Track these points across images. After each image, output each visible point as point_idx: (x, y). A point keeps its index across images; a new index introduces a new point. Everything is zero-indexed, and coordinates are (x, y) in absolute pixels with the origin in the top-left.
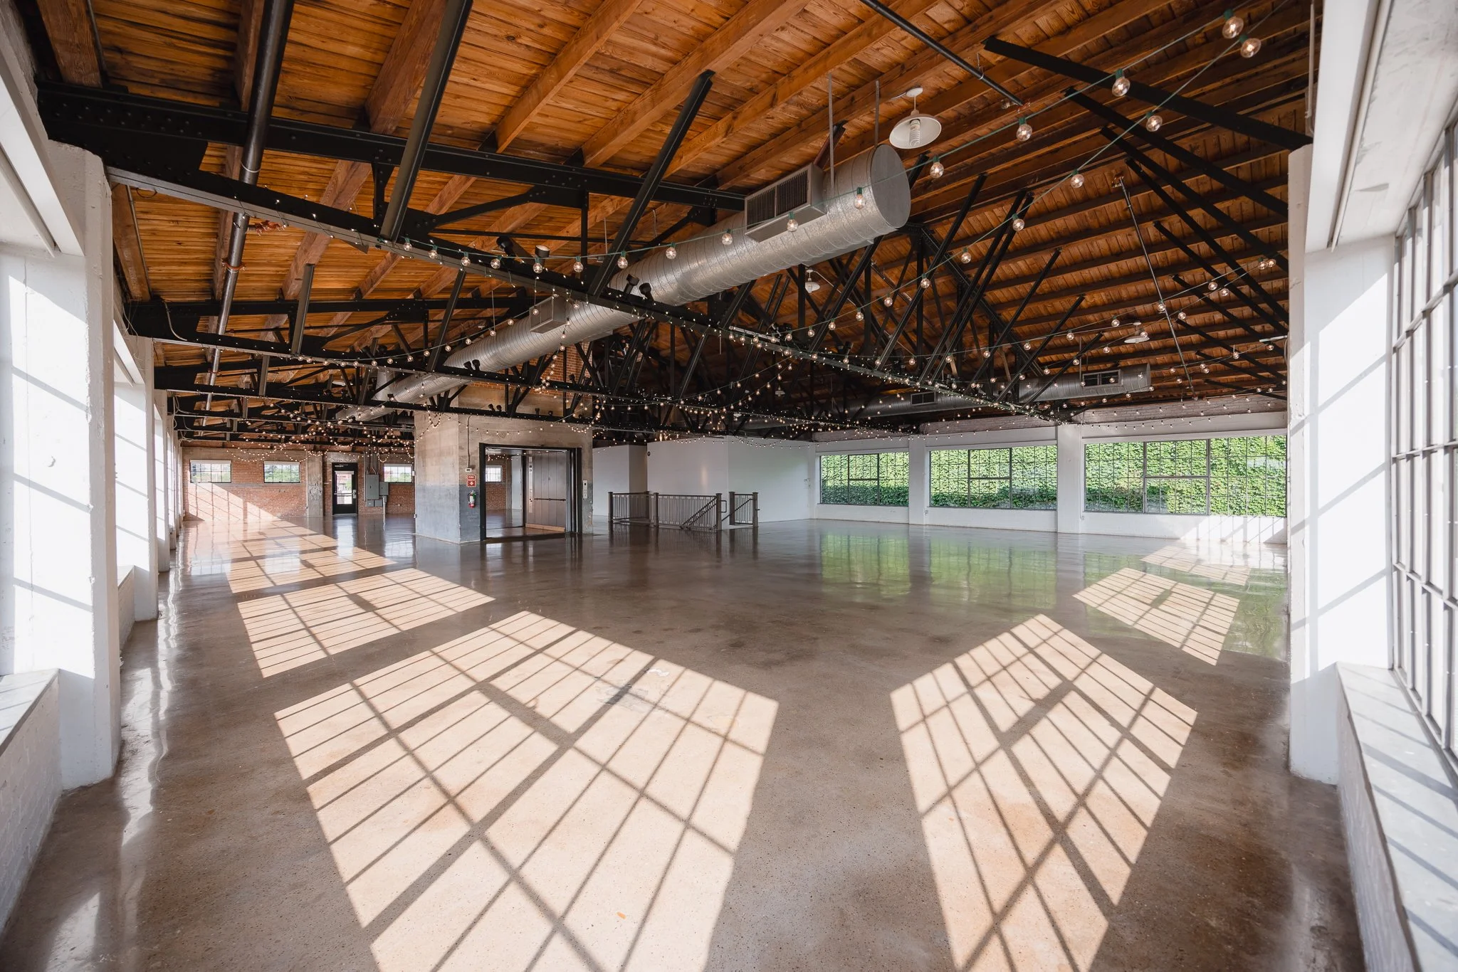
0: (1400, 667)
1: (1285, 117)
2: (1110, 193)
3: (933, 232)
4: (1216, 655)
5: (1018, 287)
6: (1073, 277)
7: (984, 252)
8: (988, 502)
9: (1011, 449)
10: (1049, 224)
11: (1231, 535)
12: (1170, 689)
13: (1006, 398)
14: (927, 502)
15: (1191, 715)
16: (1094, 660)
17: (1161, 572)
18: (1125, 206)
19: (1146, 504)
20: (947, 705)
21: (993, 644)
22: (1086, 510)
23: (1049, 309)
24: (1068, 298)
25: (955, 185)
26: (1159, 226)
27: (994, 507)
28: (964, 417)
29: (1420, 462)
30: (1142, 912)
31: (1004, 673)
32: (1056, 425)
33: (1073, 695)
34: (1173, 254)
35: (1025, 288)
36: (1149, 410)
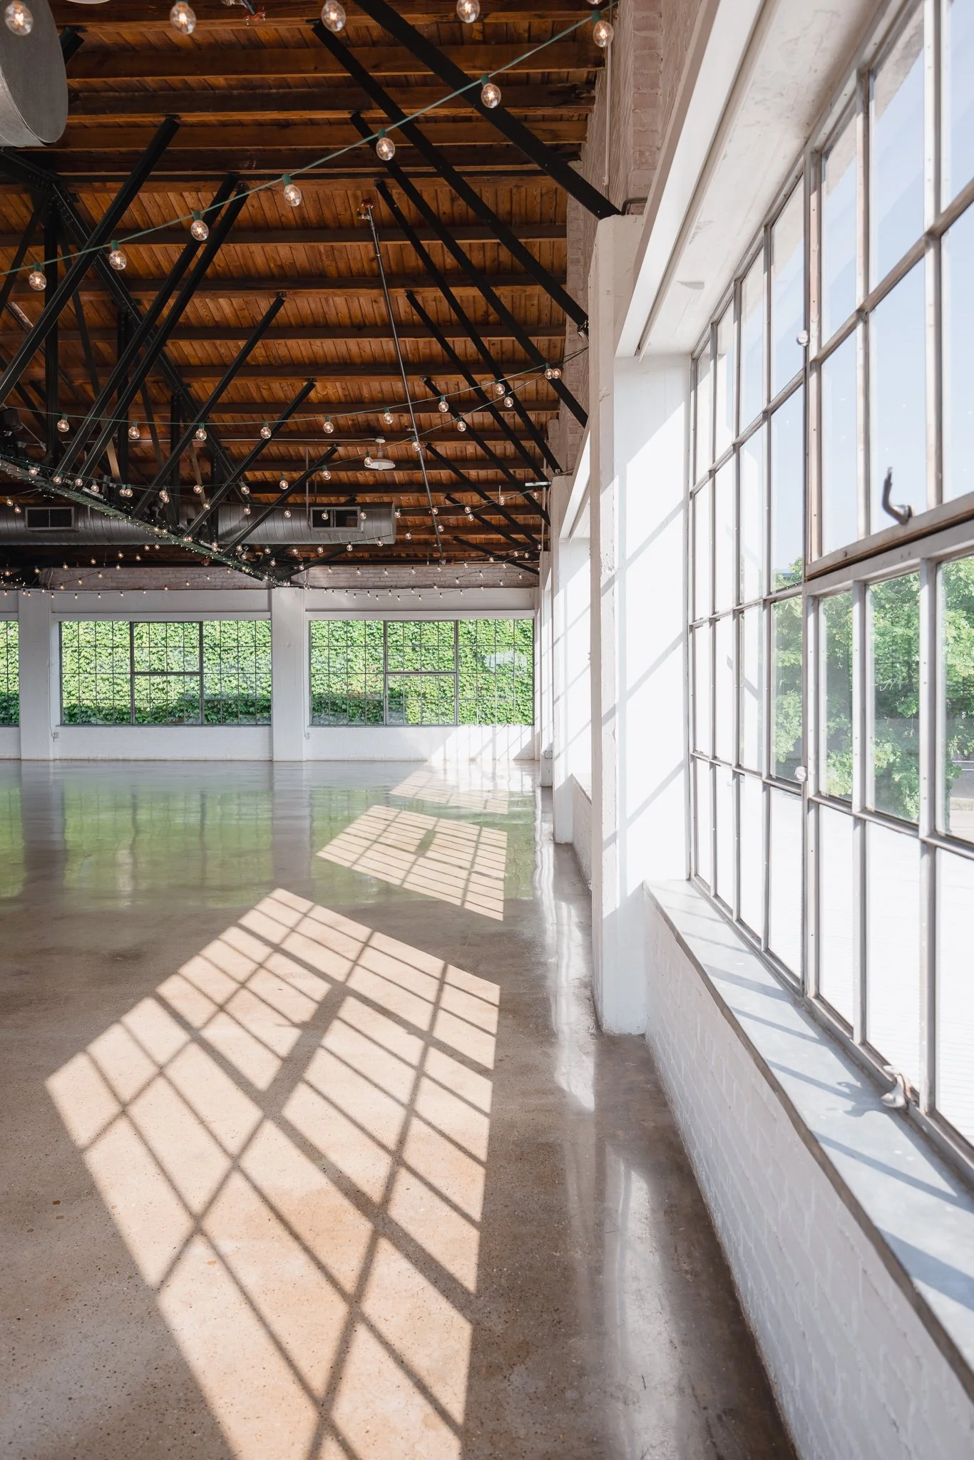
0: (696, 875)
1: (547, 194)
2: (353, 226)
3: (75, 198)
4: (500, 906)
5: (218, 342)
6: (299, 348)
7: (167, 267)
8: (164, 716)
9: (201, 624)
10: (269, 247)
11: (480, 754)
12: (462, 961)
13: (198, 535)
14: (56, 717)
15: (493, 992)
16: (366, 944)
17: (416, 806)
18: (372, 254)
19: (386, 714)
20: (161, 1071)
21: (215, 950)
22: (312, 724)
23: (265, 393)
24: (291, 381)
25: (122, 119)
26: (411, 297)
27: (175, 724)
28: (128, 563)
29: (726, 626)
30: (503, 1281)
31: (244, 993)
32: (270, 587)
33: (351, 1002)
34: (428, 346)
35: (231, 348)
36: (387, 573)
